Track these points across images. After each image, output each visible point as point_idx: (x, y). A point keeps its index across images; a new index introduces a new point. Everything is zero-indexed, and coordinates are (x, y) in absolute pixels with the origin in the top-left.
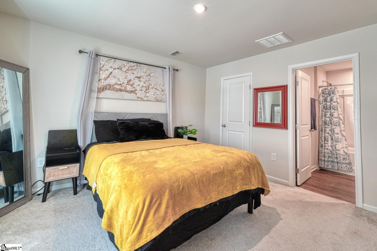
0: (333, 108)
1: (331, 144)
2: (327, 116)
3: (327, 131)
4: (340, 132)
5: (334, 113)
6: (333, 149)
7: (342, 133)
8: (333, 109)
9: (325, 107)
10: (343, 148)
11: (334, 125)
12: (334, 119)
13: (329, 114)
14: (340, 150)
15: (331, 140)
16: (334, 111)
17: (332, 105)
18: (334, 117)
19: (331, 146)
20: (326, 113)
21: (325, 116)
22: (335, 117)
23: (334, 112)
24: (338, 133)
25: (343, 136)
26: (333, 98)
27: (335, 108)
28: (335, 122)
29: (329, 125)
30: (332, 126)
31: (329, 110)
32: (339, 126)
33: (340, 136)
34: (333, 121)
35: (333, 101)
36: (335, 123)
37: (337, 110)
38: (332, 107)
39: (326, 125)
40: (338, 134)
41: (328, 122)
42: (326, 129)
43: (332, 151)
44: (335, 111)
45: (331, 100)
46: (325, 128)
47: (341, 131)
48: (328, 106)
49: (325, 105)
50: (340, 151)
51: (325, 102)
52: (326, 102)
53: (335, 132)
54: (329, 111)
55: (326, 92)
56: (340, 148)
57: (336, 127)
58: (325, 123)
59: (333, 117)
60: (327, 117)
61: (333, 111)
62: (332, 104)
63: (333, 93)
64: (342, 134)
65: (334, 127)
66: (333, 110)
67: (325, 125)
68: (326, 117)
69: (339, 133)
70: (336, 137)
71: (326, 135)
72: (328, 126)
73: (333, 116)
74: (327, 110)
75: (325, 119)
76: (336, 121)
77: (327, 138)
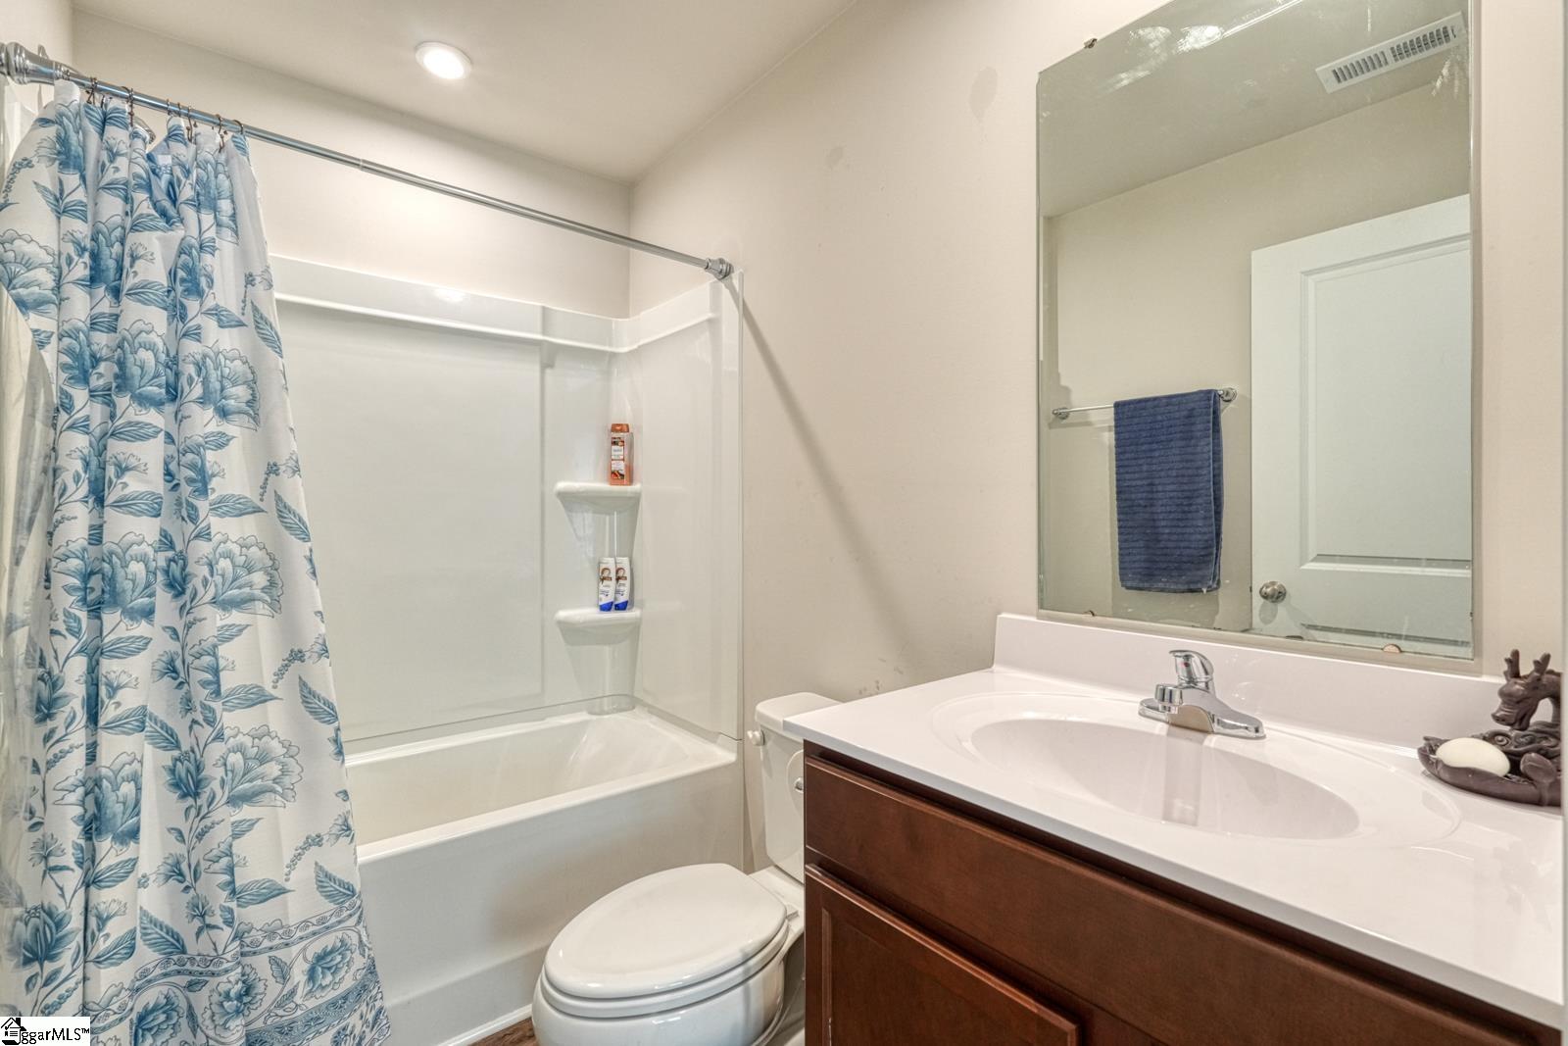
0: (205, 382)
1: (172, 837)
2: (133, 485)
3: (129, 700)
4: (280, 674)
5: (220, 446)
6: (199, 911)
7: (303, 684)
8: (203, 401)
9: (96, 360)
10: (316, 841)
11: (214, 602)
12: (217, 525)
13: (150, 454)
14: (280, 881)
15: (174, 796)
16: (213, 427)
17: (191, 347)
18: (212, 497)
19: (175, 872)
20: (116, 448)
21: (98, 495)
22: (222, 500)
23: (221, 442)
24: (261, 689)
25: (313, 712)
26: (207, 258)
27: (232, 391)
28: (224, 564)
29: (148, 613)
30: (197, 613)
31: (158, 404)
32: (275, 605)
33: (278, 717)
34: (203, 548)
35: (210, 303)
36: (230, 575)
37: (255, 418)
38: (191, 370)
39: (110, 618)
40: (256, 697)
41: (137, 568)
42: (109, 667)
43: (187, 929)
44: (231, 429)
45: (188, 279)
46: (95, 653)
47: (297, 656)
48: (146, 356)
49: (102, 340)
50: (283, 891)
51: (101, 291)
52: (116, 293)
53: (228, 682)
54: (153, 417)
55: (113, 155)
56: (287, 861)
57: (236, 617)
58: (95, 582)
59: (203, 505)
60: (122, 504)
61: (203, 422)
62: (196, 334)
63: (205, 200)
64: (307, 695)
65: (213, 620)
66: (210, 412)
67: (95, 610)
68: (110, 499)
69: (268, 688)
70: (240, 738)
71: (106, 758)
72: (142, 629)
73: (203, 491)
74: (123, 401)
75: (96, 535)
76: (236, 549)
77: (127, 789)
